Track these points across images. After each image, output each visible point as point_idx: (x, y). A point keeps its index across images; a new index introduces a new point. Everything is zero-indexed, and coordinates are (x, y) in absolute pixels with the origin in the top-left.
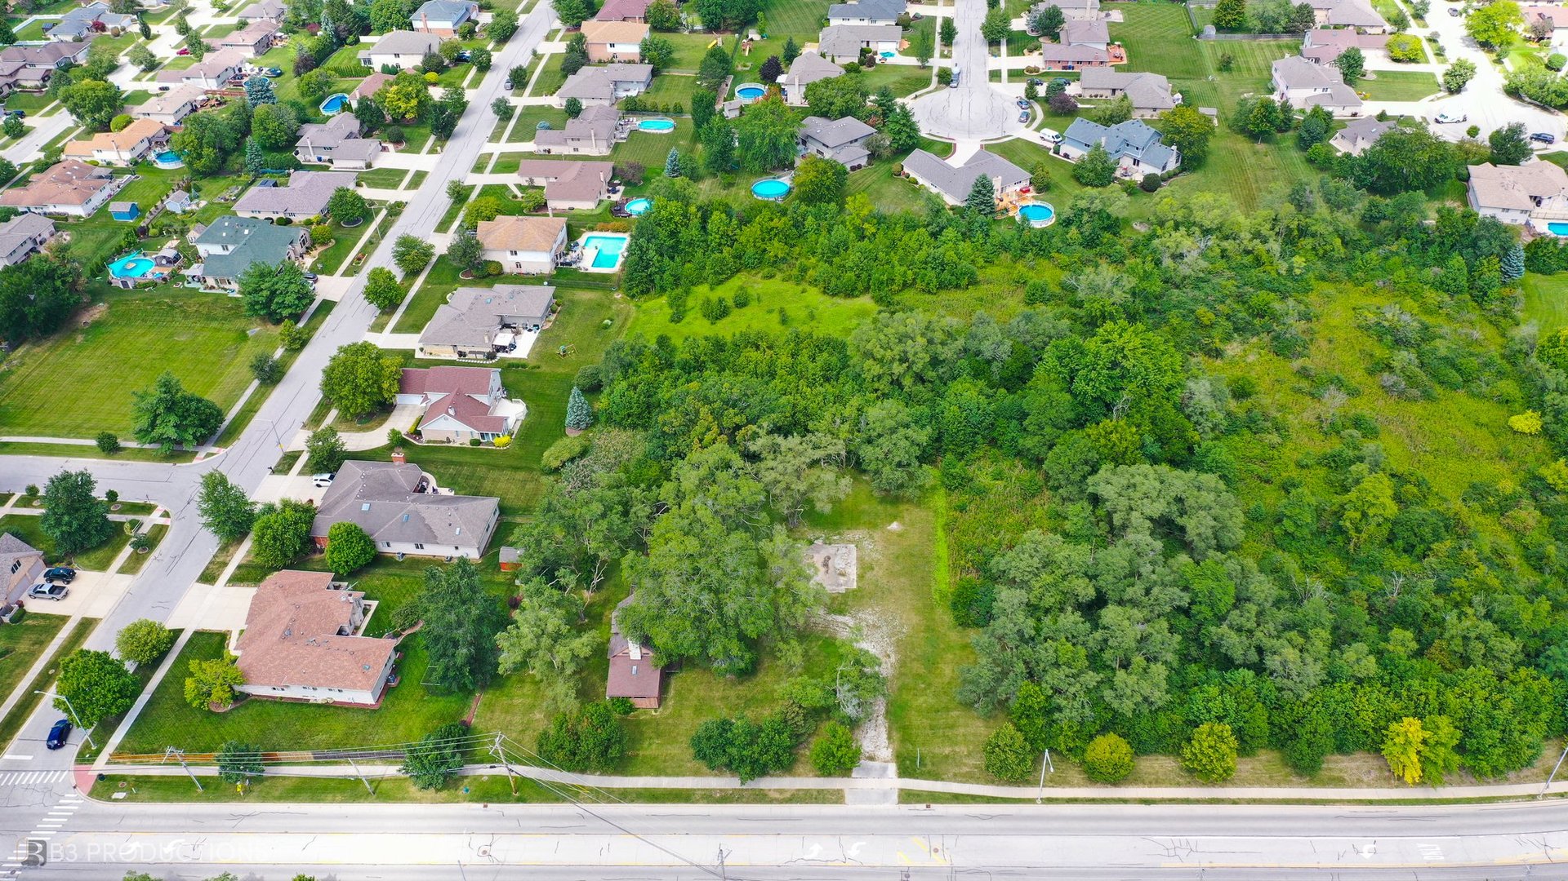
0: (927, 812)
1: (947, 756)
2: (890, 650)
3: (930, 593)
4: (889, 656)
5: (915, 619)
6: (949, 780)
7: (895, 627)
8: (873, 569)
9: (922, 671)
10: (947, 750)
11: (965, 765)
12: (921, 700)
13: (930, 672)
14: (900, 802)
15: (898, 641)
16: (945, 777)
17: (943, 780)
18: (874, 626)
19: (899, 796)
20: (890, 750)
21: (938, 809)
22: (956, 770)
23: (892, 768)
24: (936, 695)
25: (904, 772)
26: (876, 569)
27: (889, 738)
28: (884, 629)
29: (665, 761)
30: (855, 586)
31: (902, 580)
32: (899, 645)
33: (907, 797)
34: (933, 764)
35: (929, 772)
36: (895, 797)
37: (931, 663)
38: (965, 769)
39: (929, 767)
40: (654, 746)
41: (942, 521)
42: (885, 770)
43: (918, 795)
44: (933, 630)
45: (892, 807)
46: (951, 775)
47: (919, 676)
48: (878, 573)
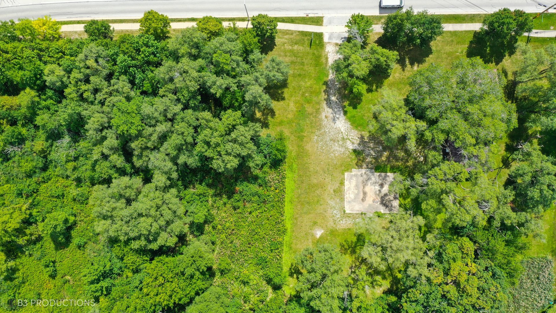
0: (308, 12)
1: (296, 44)
2: (325, 122)
3: (299, 170)
4: (326, 117)
5: (308, 147)
6: (295, 31)
7: (322, 140)
8: (334, 191)
9: (307, 106)
10: (296, 47)
11: (286, 39)
12: (308, 84)
13: (302, 105)
14: (322, 17)
15: (319, 130)
16: (298, 33)
17: (299, 32)
18: (334, 141)
19: (322, 21)
20: (327, 50)
21: (302, 14)
22: (291, 36)
23: (326, 39)
24: (300, 87)
25: (320, 36)
26: (332, 191)
27: (327, 59)
28: (328, 139)
29: (452, 41)
30: (346, 174)
31: (315, 181)
32: (319, 127)
33: (318, 21)
34: (304, 40)
35: (306, 35)
36: (325, 21)
37: (301, 113)
38: (286, 37)
39: (306, 38)
40: (460, 51)
41: (286, 238)
42: (330, 38)
43: (313, 22)
44: (298, 137)
45: (327, 15)
46: (295, 34)
47: (308, 102)
48: (331, 188)
